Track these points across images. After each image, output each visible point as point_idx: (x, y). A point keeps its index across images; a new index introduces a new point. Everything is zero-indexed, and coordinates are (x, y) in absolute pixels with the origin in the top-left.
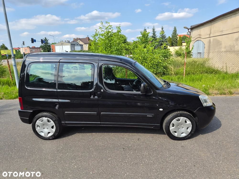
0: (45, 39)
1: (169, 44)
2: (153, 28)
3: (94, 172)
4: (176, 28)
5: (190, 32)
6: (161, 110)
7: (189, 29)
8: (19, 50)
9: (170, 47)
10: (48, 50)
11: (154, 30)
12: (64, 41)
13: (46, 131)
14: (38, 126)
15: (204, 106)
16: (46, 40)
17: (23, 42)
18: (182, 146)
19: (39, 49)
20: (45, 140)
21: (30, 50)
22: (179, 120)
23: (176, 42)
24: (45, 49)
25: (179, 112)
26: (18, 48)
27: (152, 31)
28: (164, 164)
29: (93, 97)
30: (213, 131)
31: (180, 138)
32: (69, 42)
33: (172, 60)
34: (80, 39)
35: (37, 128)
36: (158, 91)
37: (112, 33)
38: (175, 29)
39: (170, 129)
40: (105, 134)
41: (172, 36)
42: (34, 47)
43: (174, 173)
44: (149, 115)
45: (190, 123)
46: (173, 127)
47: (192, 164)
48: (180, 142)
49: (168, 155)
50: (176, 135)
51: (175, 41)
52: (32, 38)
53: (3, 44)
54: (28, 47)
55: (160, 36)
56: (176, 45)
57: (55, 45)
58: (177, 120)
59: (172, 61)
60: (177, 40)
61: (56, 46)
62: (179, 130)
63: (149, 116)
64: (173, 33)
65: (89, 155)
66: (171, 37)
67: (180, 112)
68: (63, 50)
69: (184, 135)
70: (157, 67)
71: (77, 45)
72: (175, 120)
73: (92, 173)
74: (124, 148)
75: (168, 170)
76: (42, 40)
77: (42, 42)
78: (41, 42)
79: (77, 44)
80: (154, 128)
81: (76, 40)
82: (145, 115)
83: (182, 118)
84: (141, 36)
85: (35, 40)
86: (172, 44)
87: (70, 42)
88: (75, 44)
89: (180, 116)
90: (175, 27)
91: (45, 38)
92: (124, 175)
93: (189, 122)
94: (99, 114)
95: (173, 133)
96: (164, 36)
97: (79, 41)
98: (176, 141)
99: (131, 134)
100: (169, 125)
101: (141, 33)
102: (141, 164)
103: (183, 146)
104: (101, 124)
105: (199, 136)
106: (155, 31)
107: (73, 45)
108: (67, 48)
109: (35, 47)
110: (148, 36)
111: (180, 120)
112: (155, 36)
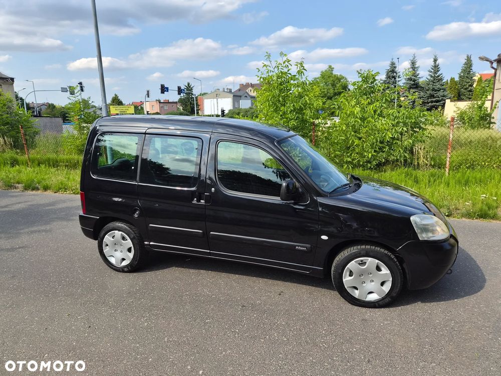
0: (187, 85)
1: (450, 95)
2: (412, 58)
3: (171, 340)
4: (472, 59)
5: (496, 70)
6: (324, 237)
7: (492, 63)
8: (141, 107)
9: (451, 101)
10: (191, 106)
11: (413, 63)
12: (221, 90)
13: (119, 255)
14: (107, 245)
15: (420, 239)
16: (190, 87)
17: (148, 91)
18: (363, 320)
19: (175, 105)
20: (117, 272)
21: (160, 106)
22: (363, 263)
23: (470, 91)
24: (186, 105)
25: (363, 247)
26: (141, 102)
27: (409, 66)
28: (307, 347)
29: (197, 200)
30: (454, 299)
31: (364, 302)
32: (231, 92)
33: (431, 134)
34: (252, 86)
35: (105, 249)
36: (320, 200)
37: (290, 76)
38: (468, 60)
39: (344, 280)
40: (223, 275)
41: (460, 77)
42: (167, 101)
43: (319, 367)
44: (300, 246)
45: (388, 272)
46: (350, 276)
47: (365, 357)
48: (364, 310)
49: (324, 332)
50: (356, 294)
51: (466, 89)
52: (162, 84)
53: (116, 95)
54: (157, 100)
55: (429, 77)
56: (470, 98)
57: (204, 97)
58: (359, 264)
59: (429, 135)
60: (471, 86)
61: (205, 100)
62: (364, 285)
63: (299, 248)
64: (464, 71)
65: (177, 308)
66: (457, 79)
67: (367, 247)
68: (219, 107)
69: (373, 297)
70: (390, 148)
71: (246, 97)
72: (353, 262)
73: (166, 340)
74: (245, 306)
75: (308, 360)
76: (179, 88)
77: (180, 91)
78: (177, 92)
79: (246, 95)
80: (311, 275)
81: (244, 87)
82: (293, 245)
83: (370, 259)
84: (360, 79)
85: (167, 88)
86: (459, 95)
87: (233, 91)
88: (241, 95)
89: (365, 254)
90: (468, 57)
91: (189, 84)
92: (221, 353)
93: (385, 271)
94: (206, 234)
95: (349, 290)
96: (439, 76)
97: (250, 88)
98: (356, 308)
99: (270, 282)
100: (340, 271)
101: (359, 73)
102: (262, 340)
103: (366, 320)
104: (210, 254)
105: (413, 305)
106: (416, 66)
107: (237, 97)
108: (227, 104)
109: (170, 101)
110: (375, 80)
111: (366, 263)
112: (415, 76)
